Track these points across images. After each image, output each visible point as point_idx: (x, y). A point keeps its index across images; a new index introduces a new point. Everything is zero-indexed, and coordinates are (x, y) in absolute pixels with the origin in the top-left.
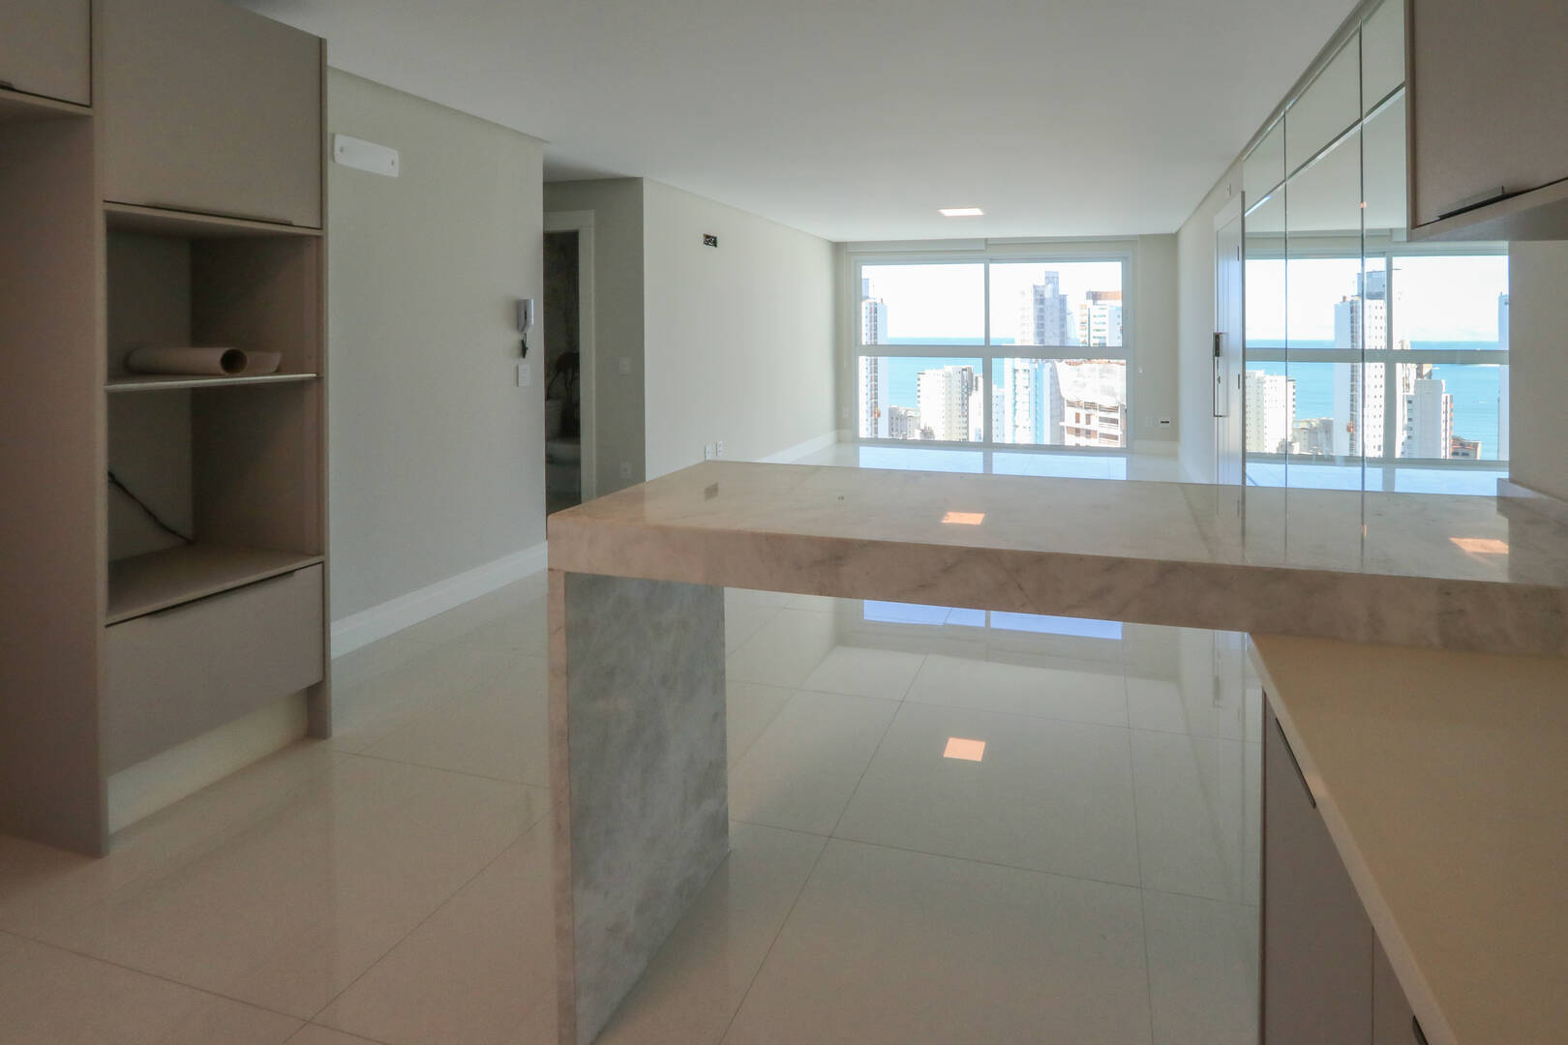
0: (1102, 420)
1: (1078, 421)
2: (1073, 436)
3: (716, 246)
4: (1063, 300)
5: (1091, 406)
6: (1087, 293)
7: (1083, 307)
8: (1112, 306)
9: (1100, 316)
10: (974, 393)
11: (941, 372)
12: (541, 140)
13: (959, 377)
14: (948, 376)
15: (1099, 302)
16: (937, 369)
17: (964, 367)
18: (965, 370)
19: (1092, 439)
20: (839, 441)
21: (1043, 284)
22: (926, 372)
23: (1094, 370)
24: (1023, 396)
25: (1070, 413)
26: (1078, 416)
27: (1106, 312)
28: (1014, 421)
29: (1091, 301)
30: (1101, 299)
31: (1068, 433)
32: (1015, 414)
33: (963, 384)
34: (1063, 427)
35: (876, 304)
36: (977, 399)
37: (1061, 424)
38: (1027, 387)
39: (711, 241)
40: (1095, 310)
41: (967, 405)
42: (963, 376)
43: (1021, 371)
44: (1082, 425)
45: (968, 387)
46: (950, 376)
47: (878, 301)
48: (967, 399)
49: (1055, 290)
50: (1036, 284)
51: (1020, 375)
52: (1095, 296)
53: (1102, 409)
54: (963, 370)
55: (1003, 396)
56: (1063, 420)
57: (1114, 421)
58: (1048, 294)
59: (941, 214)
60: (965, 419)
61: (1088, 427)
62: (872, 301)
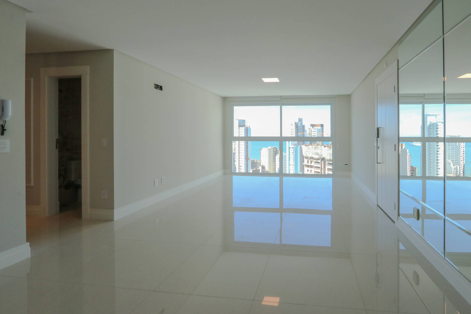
0: (315, 162)
1: (308, 163)
2: (307, 168)
3: (162, 90)
4: (304, 127)
5: (312, 158)
6: (311, 125)
7: (309, 129)
8: (317, 129)
9: (314, 132)
10: (277, 155)
11: (267, 148)
12: (25, 9)
13: (273, 150)
14: (269, 150)
15: (314, 127)
16: (266, 148)
17: (274, 147)
18: (275, 148)
19: (312, 168)
20: (225, 174)
21: (298, 122)
22: (263, 148)
23: (313, 147)
24: (292, 156)
25: (306, 160)
26: (308, 161)
27: (316, 130)
28: (289, 163)
29: (312, 127)
30: (315, 127)
31: (305, 167)
32: (289, 161)
33: (274, 152)
34: (304, 165)
35: (247, 127)
36: (278, 157)
37: (303, 164)
38: (293, 153)
39: (159, 87)
40: (313, 130)
41: (275, 158)
42: (274, 150)
43: (291, 148)
44: (309, 164)
45: (275, 153)
46: (270, 149)
47: (248, 127)
48: (275, 157)
49: (302, 123)
50: (296, 122)
51: (291, 149)
52: (313, 126)
53: (315, 159)
54: (274, 148)
55: (286, 156)
56: (304, 163)
57: (319, 163)
58: (299, 125)
59: (263, 81)
60: (275, 163)
61: (311, 165)
62: (246, 127)
